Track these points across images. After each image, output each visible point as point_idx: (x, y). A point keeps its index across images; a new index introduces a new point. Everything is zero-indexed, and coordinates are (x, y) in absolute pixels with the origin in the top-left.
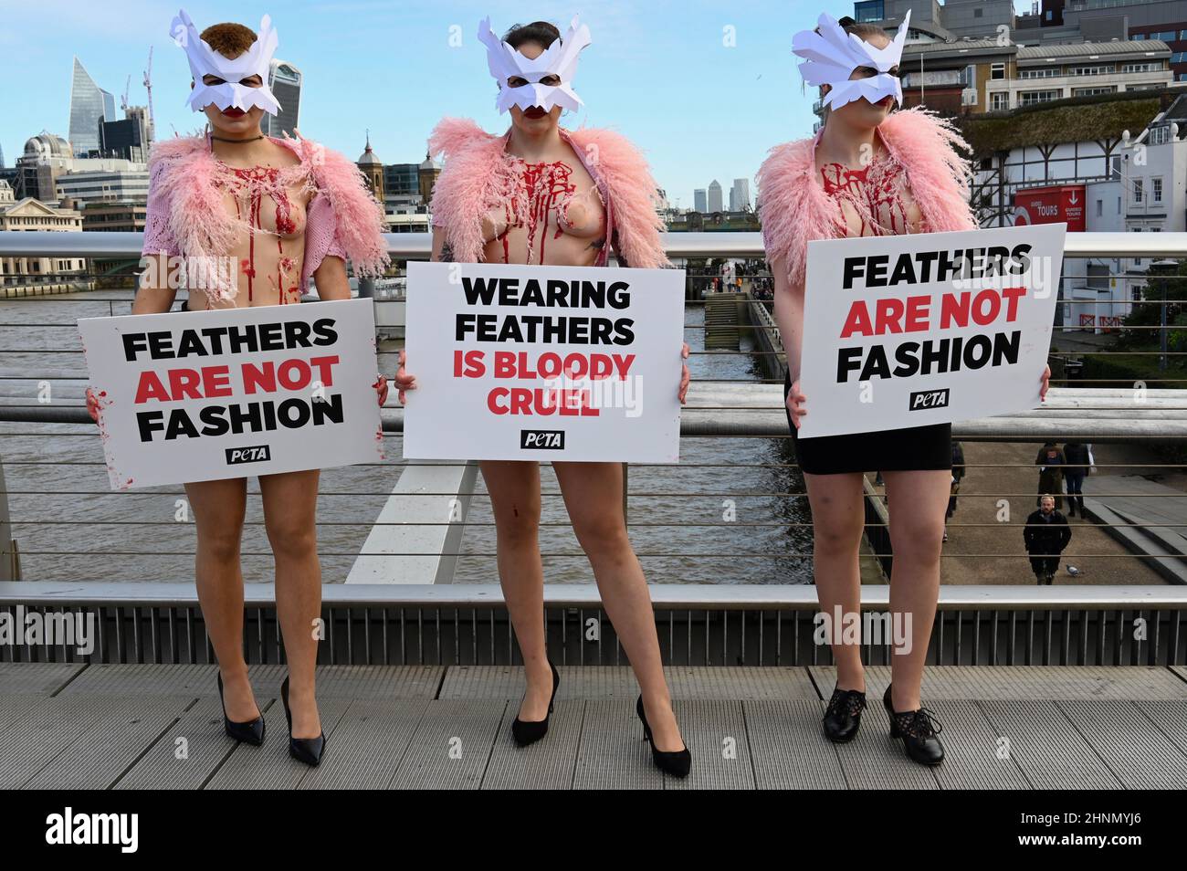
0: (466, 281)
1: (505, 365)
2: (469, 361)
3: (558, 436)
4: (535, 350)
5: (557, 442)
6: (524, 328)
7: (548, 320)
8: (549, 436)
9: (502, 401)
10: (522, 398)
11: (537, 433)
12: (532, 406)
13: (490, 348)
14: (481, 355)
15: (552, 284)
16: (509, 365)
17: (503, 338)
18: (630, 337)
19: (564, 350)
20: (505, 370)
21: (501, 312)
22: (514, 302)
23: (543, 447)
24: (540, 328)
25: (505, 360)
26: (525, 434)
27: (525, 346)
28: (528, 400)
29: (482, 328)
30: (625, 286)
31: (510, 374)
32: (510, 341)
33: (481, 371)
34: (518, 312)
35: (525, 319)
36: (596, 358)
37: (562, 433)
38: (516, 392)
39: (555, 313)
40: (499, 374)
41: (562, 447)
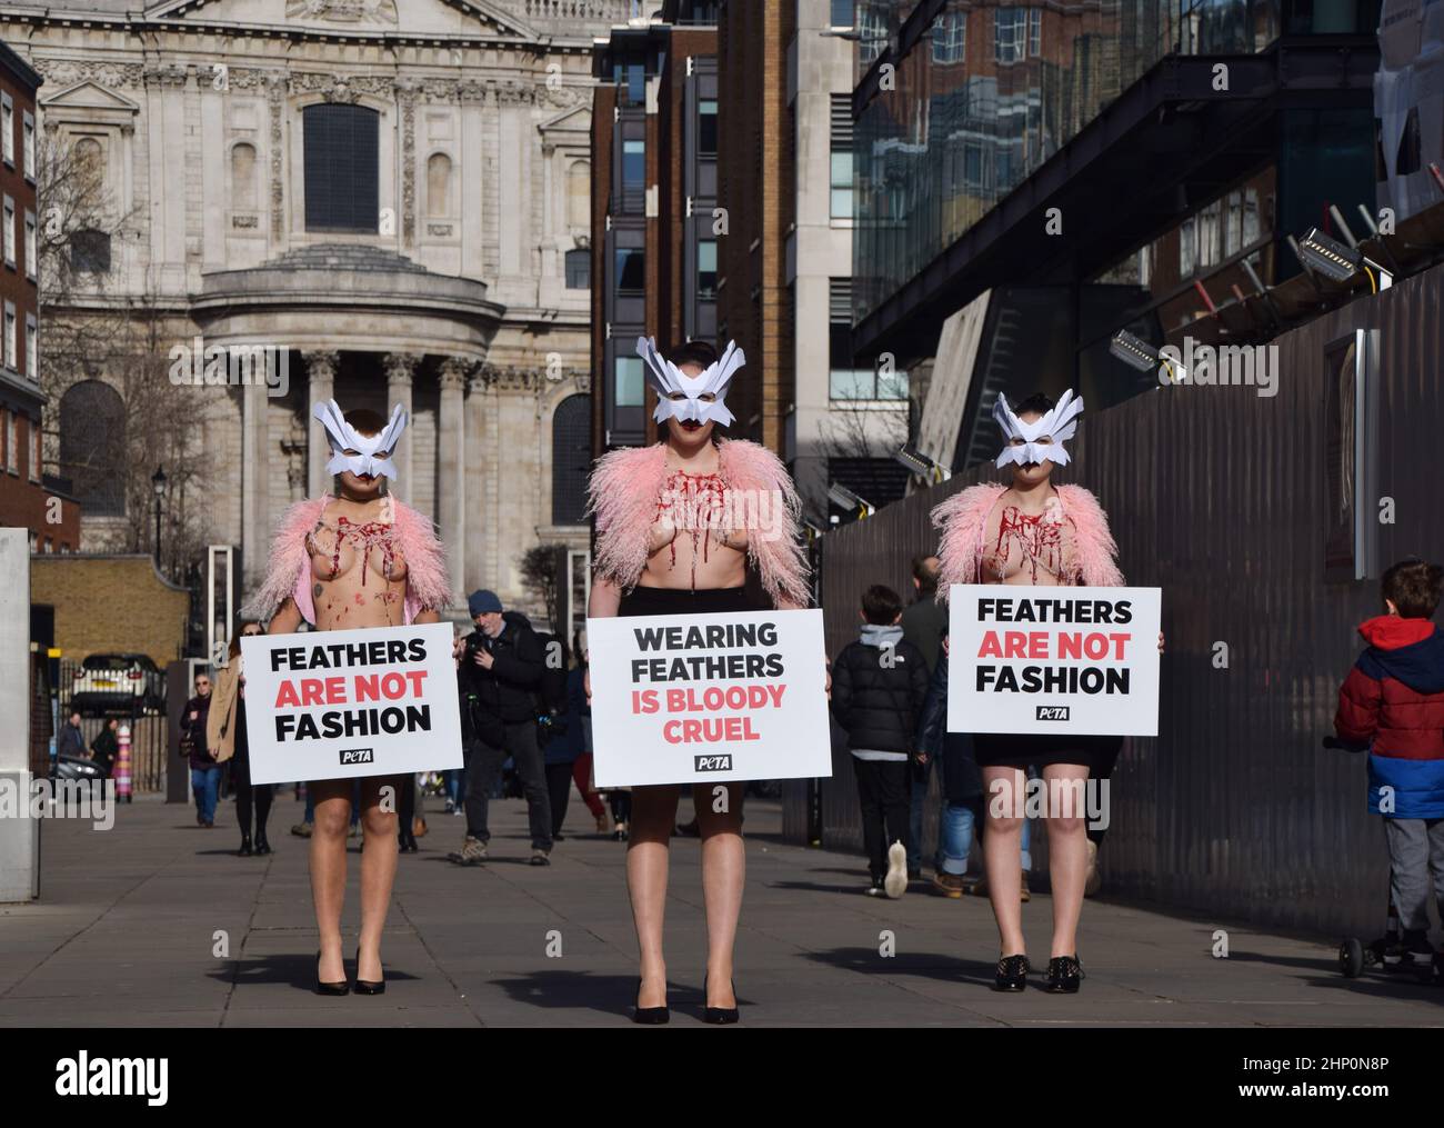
0: (638, 632)
1: (675, 702)
2: (646, 700)
3: (726, 759)
4: (701, 686)
5: (726, 764)
6: (689, 668)
7: (709, 660)
8: (719, 759)
9: (677, 732)
10: (693, 728)
11: (708, 757)
12: (701, 734)
13: (662, 688)
14: (655, 693)
15: (710, 629)
16: (680, 700)
17: (672, 678)
18: (780, 670)
19: (726, 684)
20: (677, 705)
21: (669, 656)
22: (680, 647)
23: (714, 769)
24: (703, 667)
25: (676, 696)
26: (697, 759)
27: (692, 683)
28: (698, 730)
29: (654, 671)
30: (771, 626)
31: (681, 708)
32: (679, 680)
33: (655, 707)
34: (684, 654)
35: (690, 660)
36: (753, 689)
37: (730, 756)
38: (687, 723)
39: (715, 653)
40: (671, 709)
41: (730, 768)
